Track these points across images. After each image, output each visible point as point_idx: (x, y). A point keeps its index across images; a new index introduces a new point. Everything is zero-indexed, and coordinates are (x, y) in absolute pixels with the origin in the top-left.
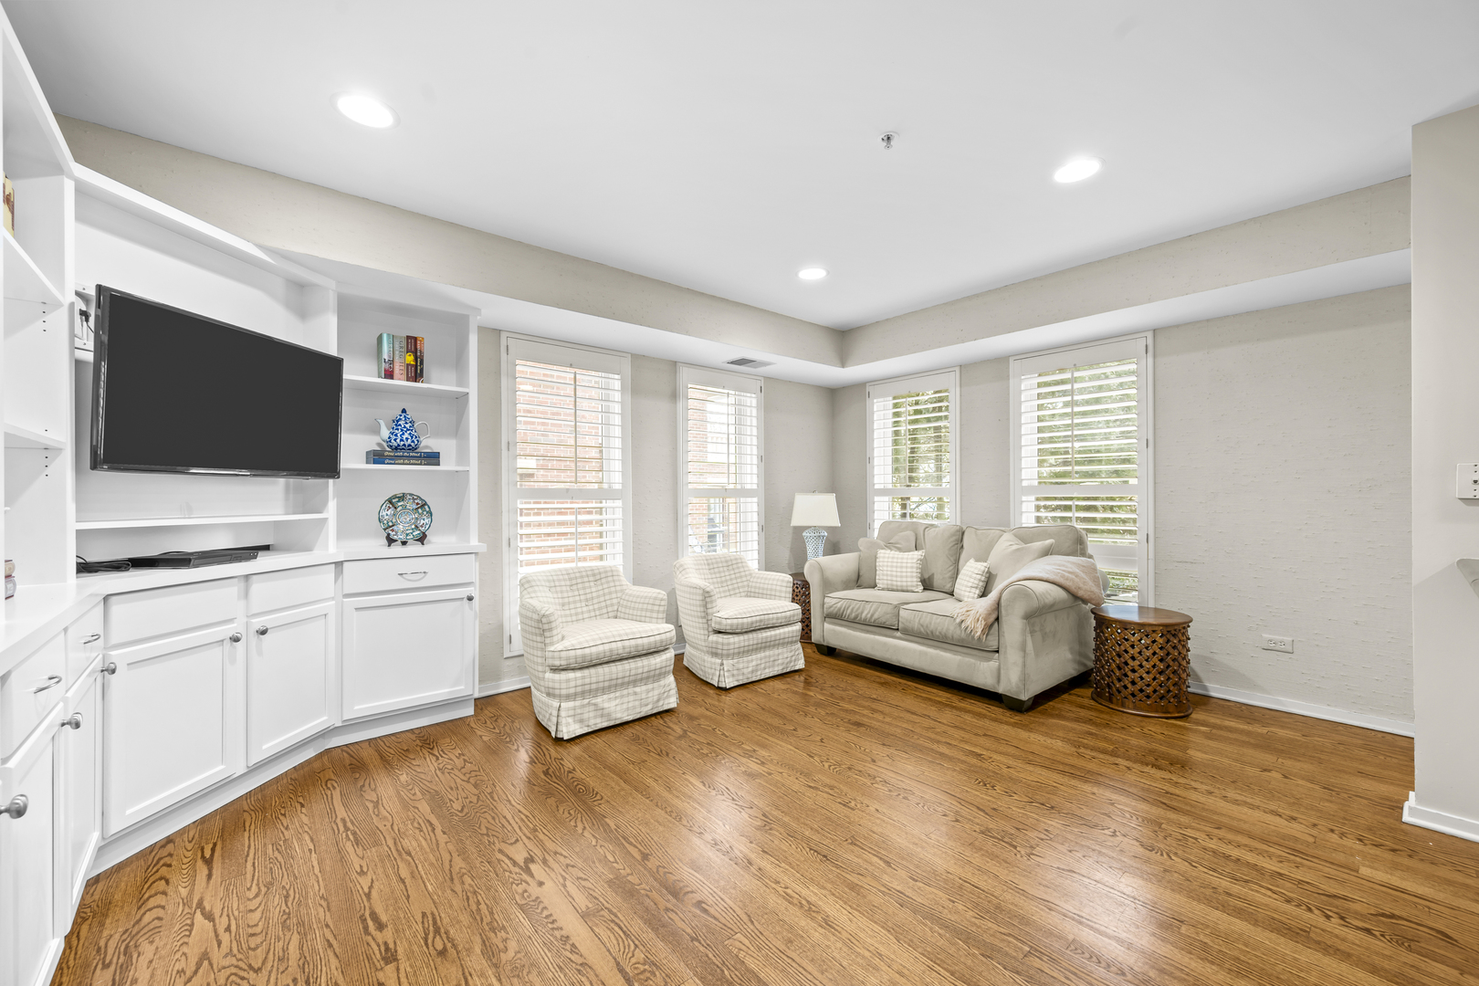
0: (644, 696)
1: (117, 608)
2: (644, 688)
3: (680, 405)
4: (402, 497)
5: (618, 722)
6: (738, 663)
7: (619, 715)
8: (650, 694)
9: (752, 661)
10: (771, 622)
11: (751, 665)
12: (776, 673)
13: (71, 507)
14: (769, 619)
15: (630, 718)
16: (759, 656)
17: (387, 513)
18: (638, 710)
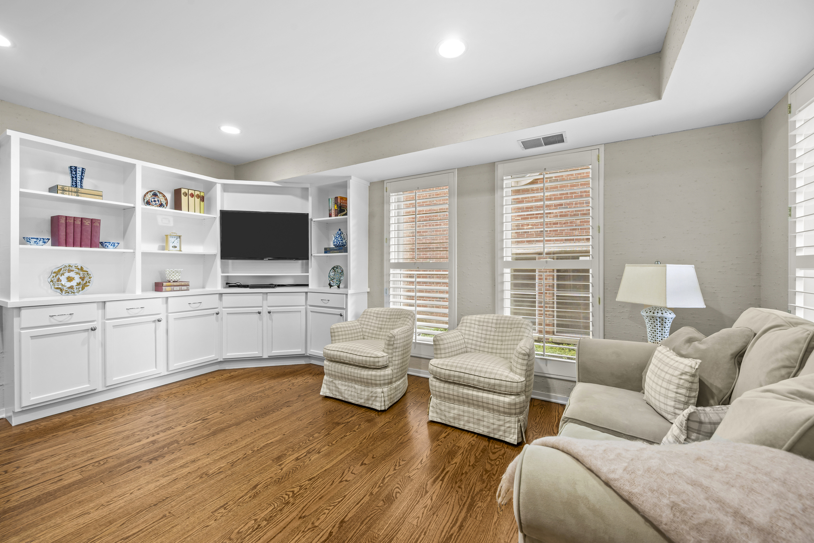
0: (359, 392)
1: (224, 297)
2: (360, 387)
3: (498, 195)
4: (337, 268)
5: (346, 400)
6: (440, 404)
7: (346, 396)
8: (363, 393)
9: (454, 409)
10: (472, 382)
11: (452, 411)
12: (480, 432)
13: (219, 270)
14: (468, 379)
15: (353, 401)
16: (461, 407)
17: (332, 274)
18: (356, 399)
